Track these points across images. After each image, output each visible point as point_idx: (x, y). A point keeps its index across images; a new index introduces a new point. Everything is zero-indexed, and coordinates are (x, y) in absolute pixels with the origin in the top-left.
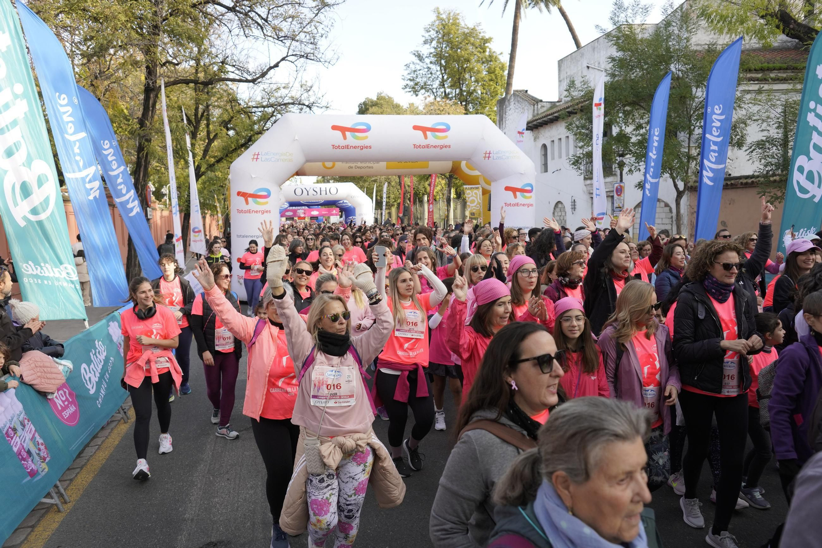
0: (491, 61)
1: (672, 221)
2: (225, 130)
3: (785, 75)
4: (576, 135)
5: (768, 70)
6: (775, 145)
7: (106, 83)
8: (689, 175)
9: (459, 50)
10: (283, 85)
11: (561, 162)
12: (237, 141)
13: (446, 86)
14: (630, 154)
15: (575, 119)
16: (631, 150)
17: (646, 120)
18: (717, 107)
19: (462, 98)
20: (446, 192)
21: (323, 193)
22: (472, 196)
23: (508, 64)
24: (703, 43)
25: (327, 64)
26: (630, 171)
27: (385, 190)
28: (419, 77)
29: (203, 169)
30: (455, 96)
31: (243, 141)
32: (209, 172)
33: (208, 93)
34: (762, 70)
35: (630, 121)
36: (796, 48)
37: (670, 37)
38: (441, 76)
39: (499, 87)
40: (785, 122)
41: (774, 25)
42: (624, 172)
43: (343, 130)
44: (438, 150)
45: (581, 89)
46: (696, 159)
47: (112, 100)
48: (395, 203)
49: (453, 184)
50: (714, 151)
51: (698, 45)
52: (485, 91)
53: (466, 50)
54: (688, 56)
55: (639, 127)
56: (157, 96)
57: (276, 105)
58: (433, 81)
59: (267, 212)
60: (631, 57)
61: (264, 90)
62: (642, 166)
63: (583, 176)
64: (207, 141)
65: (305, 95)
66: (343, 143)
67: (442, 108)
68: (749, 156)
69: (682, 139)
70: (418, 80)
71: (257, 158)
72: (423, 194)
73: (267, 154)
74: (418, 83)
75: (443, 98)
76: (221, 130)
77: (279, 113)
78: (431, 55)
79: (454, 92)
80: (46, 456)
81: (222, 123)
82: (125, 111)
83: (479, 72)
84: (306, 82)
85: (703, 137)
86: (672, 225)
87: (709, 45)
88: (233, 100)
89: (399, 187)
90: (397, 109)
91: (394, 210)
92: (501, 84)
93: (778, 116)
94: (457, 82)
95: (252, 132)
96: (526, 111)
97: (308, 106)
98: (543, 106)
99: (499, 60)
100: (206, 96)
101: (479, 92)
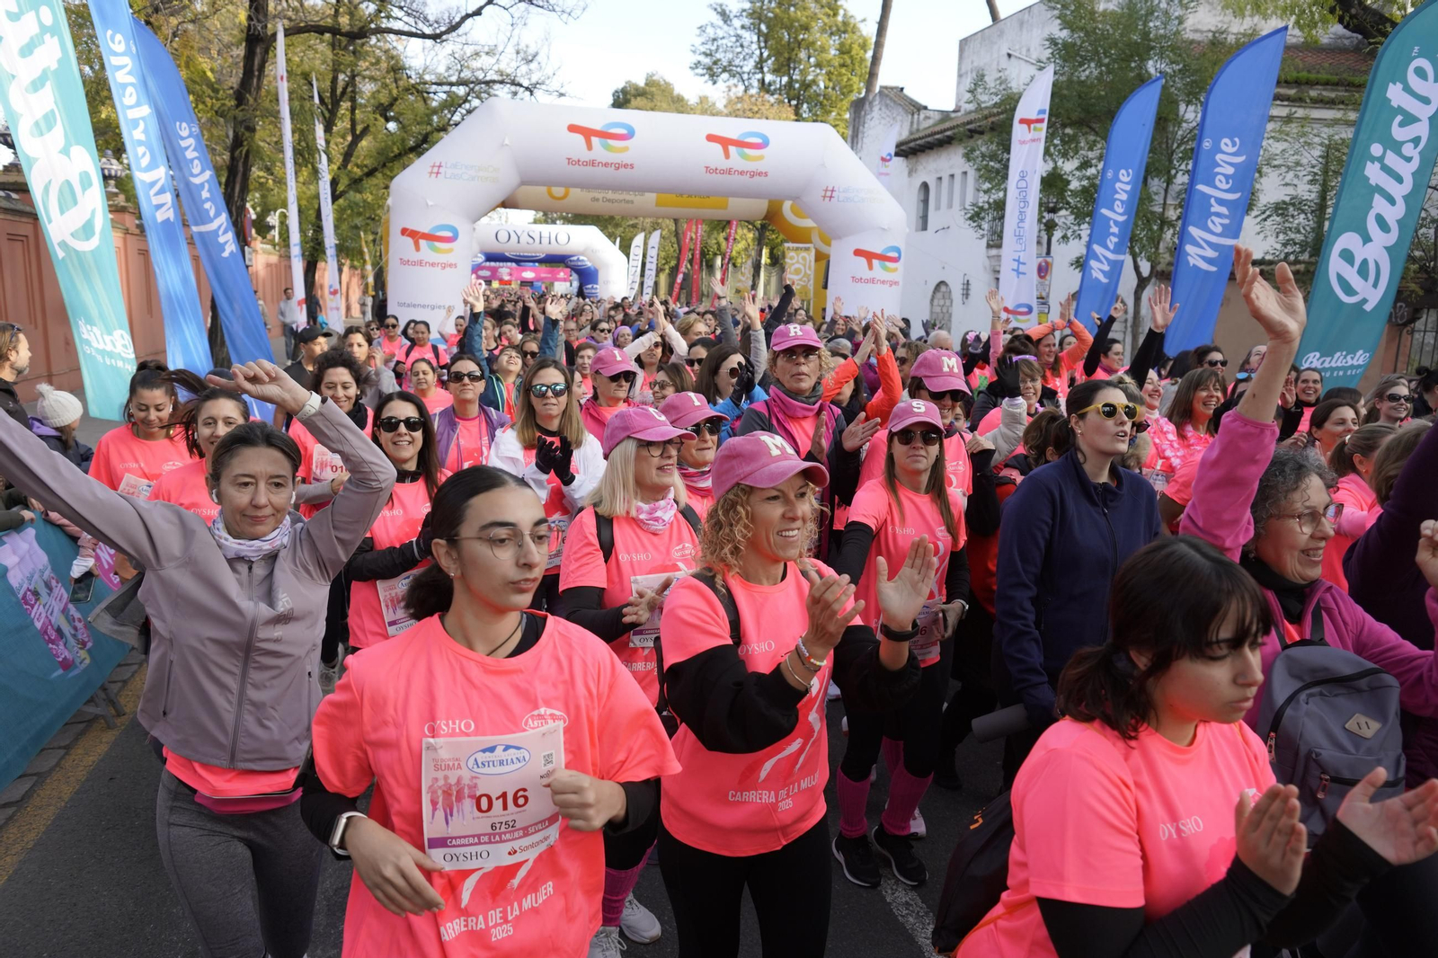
0: (844, 32)
1: (1126, 327)
2: (382, 120)
3: (1333, 95)
4: (978, 170)
5: (1307, 83)
6: (1303, 211)
7: (174, 21)
8: (1161, 251)
9: (792, 9)
10: (486, 49)
11: (950, 215)
12: (403, 140)
13: (766, 69)
14: (1066, 209)
15: (980, 142)
16: (1068, 203)
17: (1098, 153)
18: (1226, 141)
19: (792, 93)
20: (753, 253)
21: (545, 241)
22: (798, 262)
23: (874, 39)
24: (1205, 29)
25: (565, 16)
26: (1065, 237)
27: (654, 243)
28: (721, 50)
29: (341, 188)
30: (780, 89)
31: (412, 143)
32: (352, 193)
33: (354, 52)
34: (1297, 83)
35: (1073, 153)
36: (1357, 49)
37: (1152, 13)
38: (758, 52)
39: (855, 79)
40: (1325, 171)
41: (1327, 7)
42: (1054, 239)
43: (588, 133)
44: (746, 178)
45: (995, 90)
46: (1174, 226)
47: (186, 53)
48: (667, 267)
49: (766, 241)
50: (1219, 215)
51: (1196, 31)
52: (831, 84)
53: (805, 9)
54: (1177, 49)
55: (1085, 164)
56: (267, 52)
57: (472, 82)
58: (744, 59)
59: (450, 265)
60: (1083, 42)
61: (453, 54)
62: (1085, 230)
63: (985, 240)
64: (349, 138)
65: (524, 69)
66: (585, 155)
67: (756, 109)
68: (1259, 226)
69: (1154, 189)
70: (718, 56)
71: (438, 173)
72: (715, 254)
73: (455, 166)
74: (719, 60)
75: (759, 91)
76: (376, 119)
77: (478, 97)
78: (744, 14)
79: (778, 82)
80: (86, 640)
81: (377, 108)
82: (209, 74)
83: (823, 49)
84: (527, 47)
85: (1189, 189)
86: (1125, 333)
87: (1214, 33)
88: (397, 69)
89: (674, 240)
90: (678, 104)
91: (663, 278)
92: (859, 73)
93: (1314, 162)
94: (785, 64)
95: (429, 128)
96: (899, 123)
97: (527, 89)
98: (927, 118)
99: (860, 31)
100: (352, 59)
101: (822, 85)
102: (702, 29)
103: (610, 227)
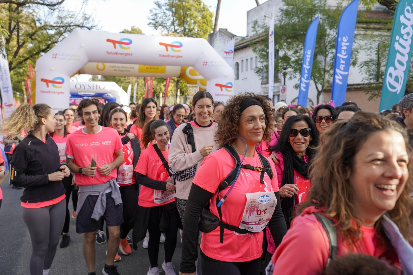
0: (204, 11)
3: (378, 27)
5: (369, 22)
6: (374, 64)
8: (325, 81)
9: (184, 3)
11: (247, 74)
13: (175, 25)
14: (290, 68)
15: (258, 46)
16: (291, 66)
17: (301, 48)
18: (344, 38)
19: (185, 33)
20: (174, 91)
21: (95, 88)
22: (193, 91)
24: (333, 5)
26: (291, 78)
27: (135, 88)
28: (158, 18)
30: (181, 32)
32: (17, 68)
34: (366, 23)
35: (291, 48)
38: (172, 18)
39: (209, 27)
42: (286, 79)
43: (114, 42)
44: (175, 58)
45: (262, 27)
49: (179, 86)
50: (343, 64)
52: (200, 29)
53: (189, 2)
54: (325, 12)
55: (296, 52)
57: (67, 26)
58: (167, 20)
59: (61, 93)
60: (292, 9)
62: (298, 75)
63: (260, 82)
64: (16, 48)
65: (86, 21)
66: (114, 50)
68: (360, 70)
69: (320, 60)
70: (158, 20)
71: (55, 57)
72: (159, 92)
73: (62, 55)
75: (173, 32)
76: (28, 39)
77: (69, 31)
78: (166, 5)
79: (179, 29)
81: (28, 35)
83: (196, 17)
89: (144, 87)
92: (209, 25)
93: (376, 47)
94: (182, 23)
95: (50, 42)
96: (226, 42)
97: (88, 28)
98: (236, 39)
99: (209, 10)
100: (17, 15)
101: (196, 30)
102: (151, 11)
103: (119, 83)
